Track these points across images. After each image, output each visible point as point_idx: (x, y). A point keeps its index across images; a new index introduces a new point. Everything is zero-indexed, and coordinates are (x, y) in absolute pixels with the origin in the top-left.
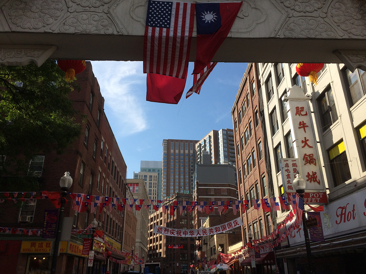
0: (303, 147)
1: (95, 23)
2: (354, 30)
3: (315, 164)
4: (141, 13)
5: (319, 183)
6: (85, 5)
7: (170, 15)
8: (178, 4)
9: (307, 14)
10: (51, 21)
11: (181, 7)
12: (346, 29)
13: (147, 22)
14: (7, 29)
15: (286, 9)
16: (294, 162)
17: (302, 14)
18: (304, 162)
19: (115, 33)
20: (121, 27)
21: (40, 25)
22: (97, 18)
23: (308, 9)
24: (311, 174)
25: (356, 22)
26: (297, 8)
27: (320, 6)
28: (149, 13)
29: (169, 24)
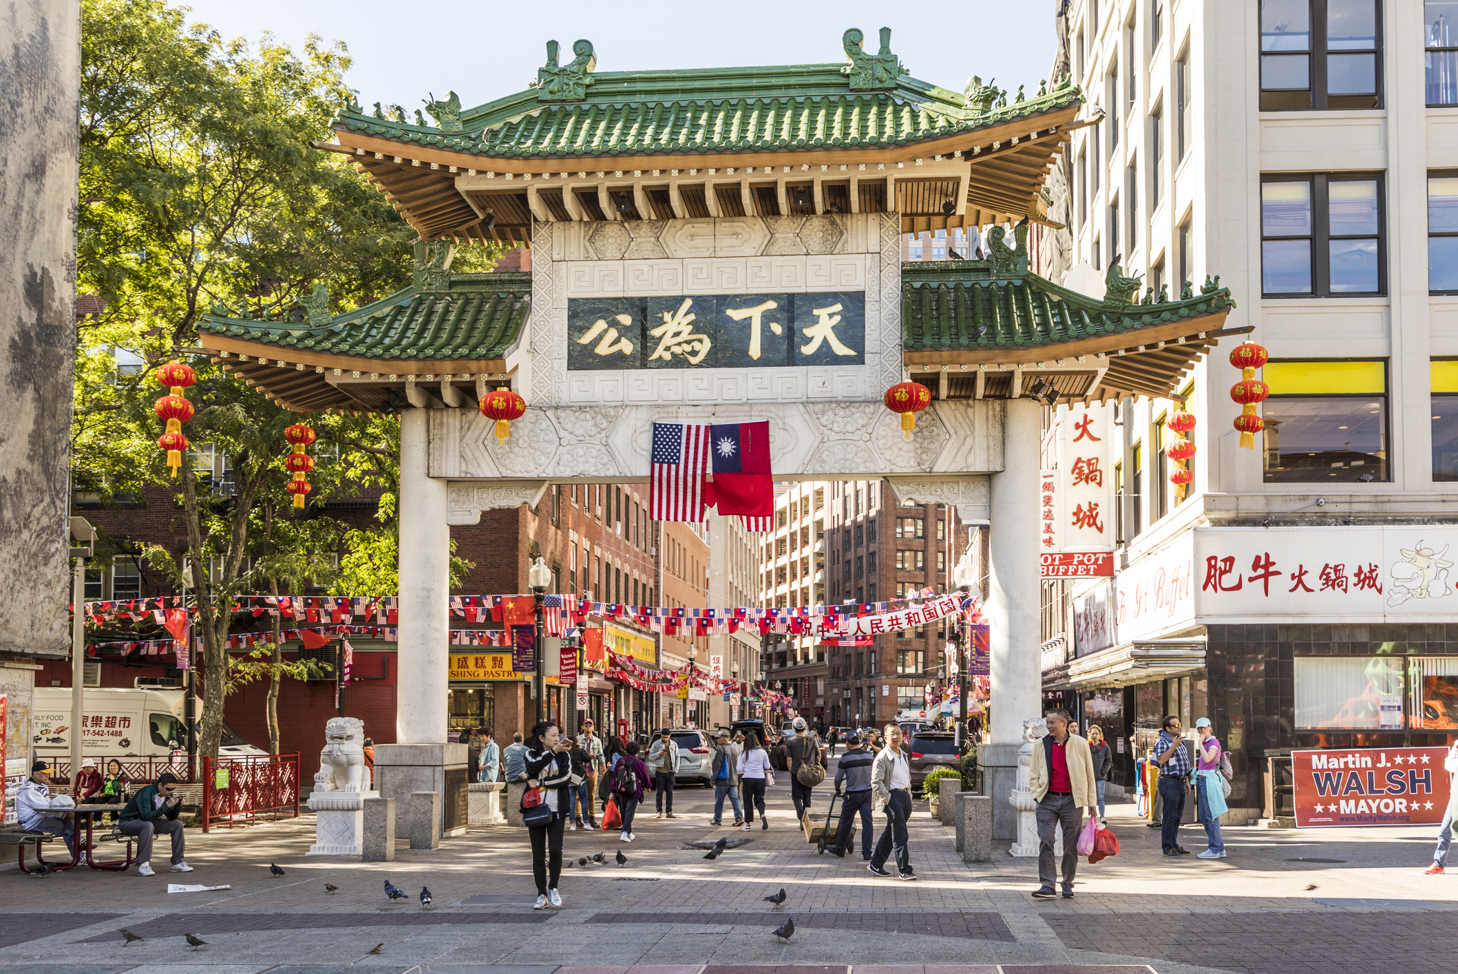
0: (1076, 440)
1: (593, 461)
2: (899, 459)
3: (1100, 484)
4: (645, 442)
5: (1100, 529)
6: (579, 433)
7: (679, 444)
8: (689, 428)
9: (848, 436)
10: (543, 460)
11: (693, 431)
12: (889, 458)
13: (653, 456)
14: (497, 475)
15: (822, 429)
16: (1048, 480)
17: (841, 436)
18: (1073, 478)
19: (617, 474)
20: (623, 464)
21: (532, 466)
22: (594, 453)
23: (849, 428)
24: (1085, 508)
25: (906, 447)
26: (835, 427)
27: (864, 422)
28: (655, 443)
29: (678, 458)
